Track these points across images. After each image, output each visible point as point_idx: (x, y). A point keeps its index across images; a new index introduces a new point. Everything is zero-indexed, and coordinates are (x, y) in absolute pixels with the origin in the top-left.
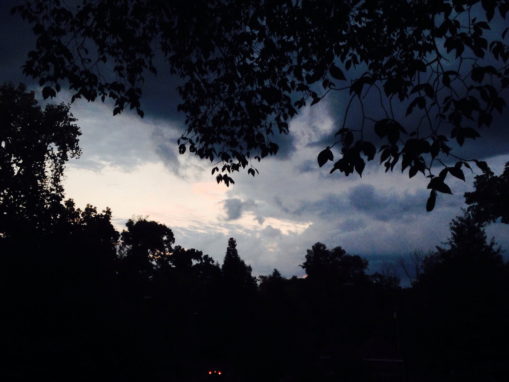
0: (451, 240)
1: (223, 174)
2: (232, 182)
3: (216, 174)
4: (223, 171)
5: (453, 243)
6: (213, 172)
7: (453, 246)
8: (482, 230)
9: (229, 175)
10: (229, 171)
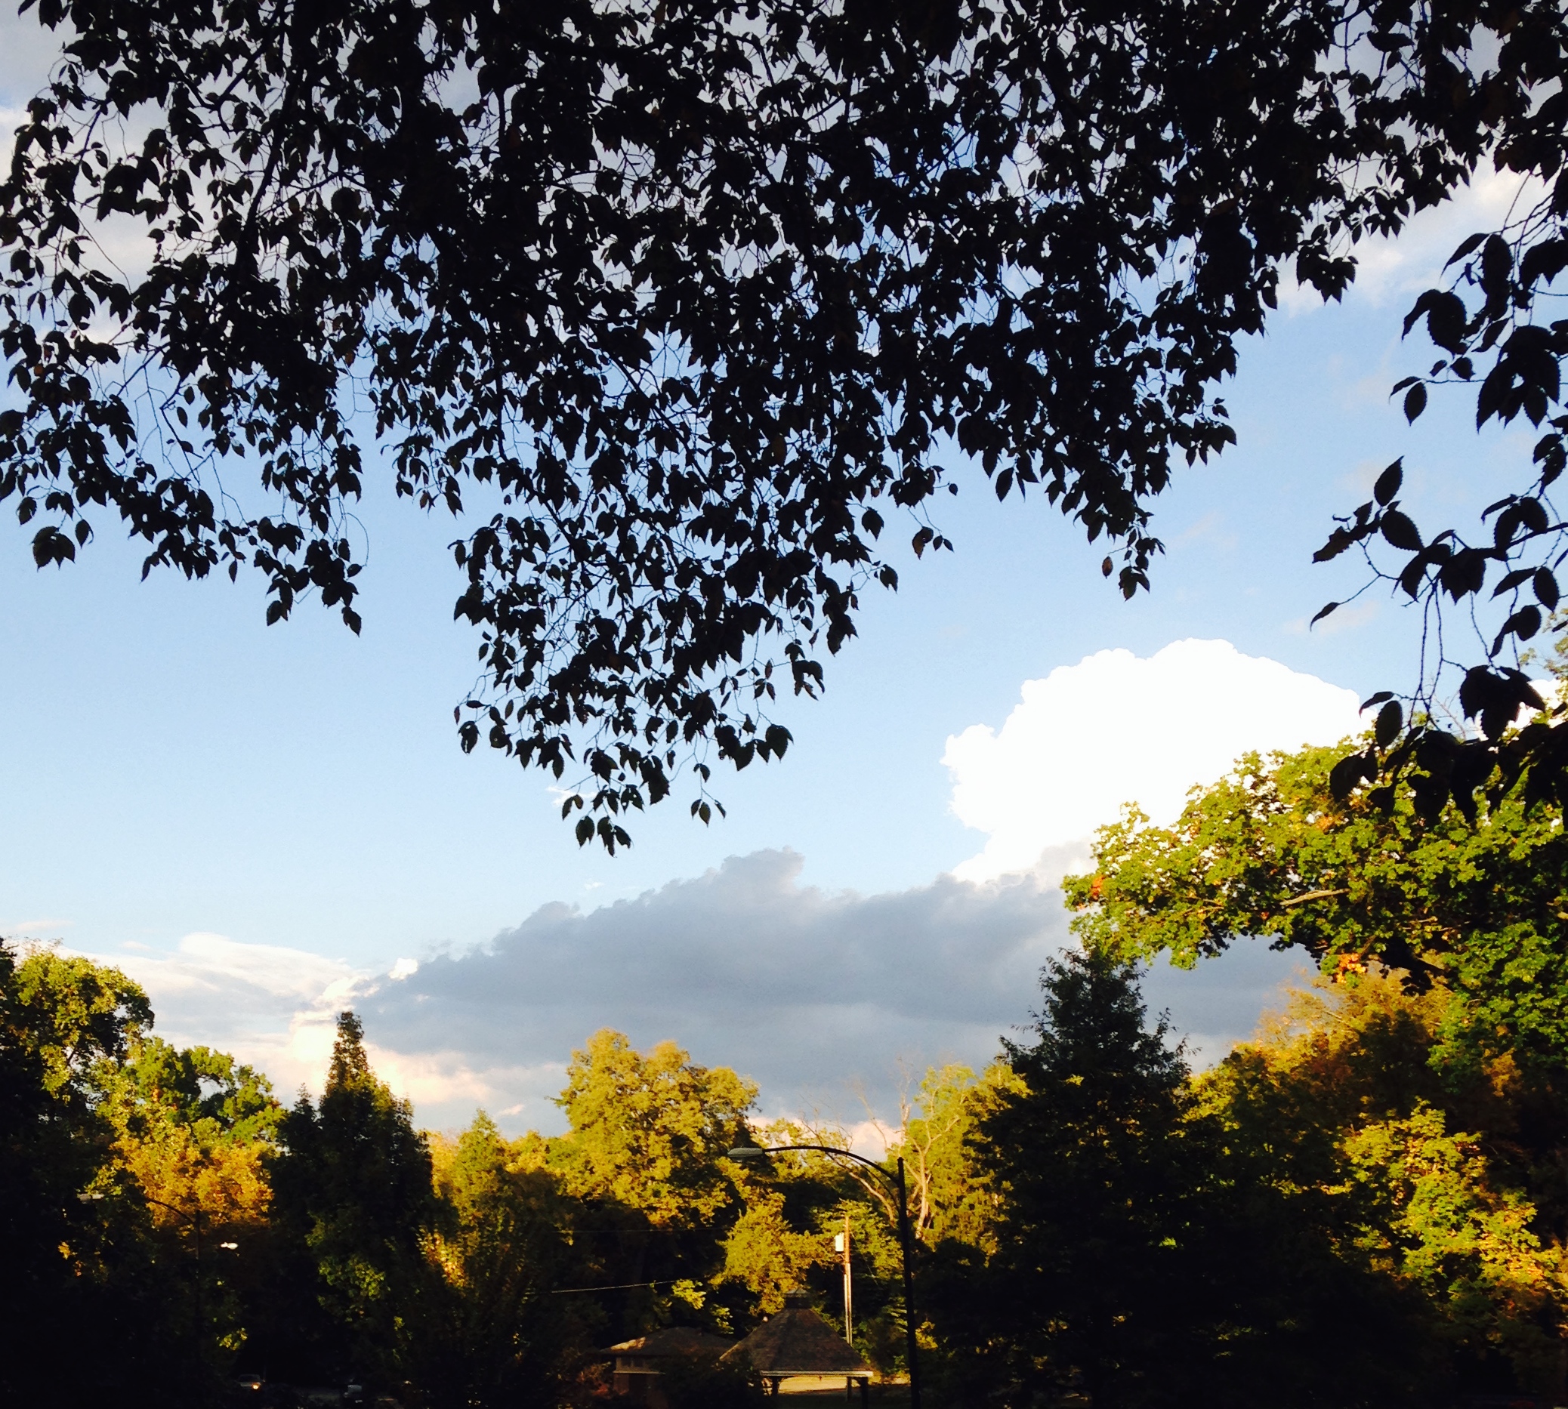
0: (1042, 1017)
1: (596, 818)
2: (625, 839)
3: (576, 815)
4: (595, 807)
5: (1048, 1027)
6: (566, 811)
7: (1046, 1035)
8: (1133, 989)
9: (616, 820)
10: (615, 808)
